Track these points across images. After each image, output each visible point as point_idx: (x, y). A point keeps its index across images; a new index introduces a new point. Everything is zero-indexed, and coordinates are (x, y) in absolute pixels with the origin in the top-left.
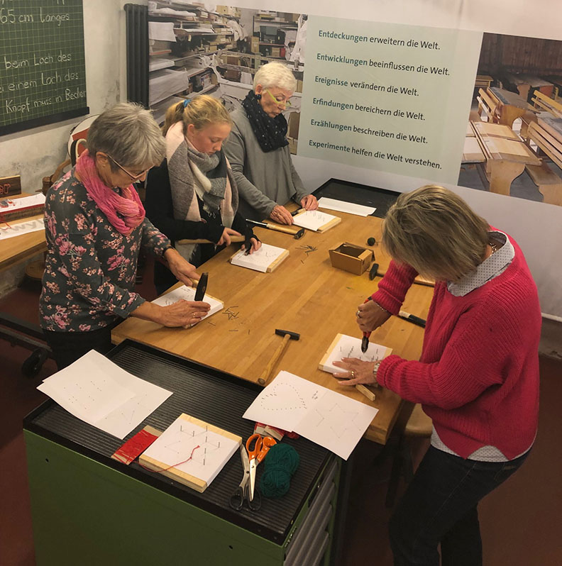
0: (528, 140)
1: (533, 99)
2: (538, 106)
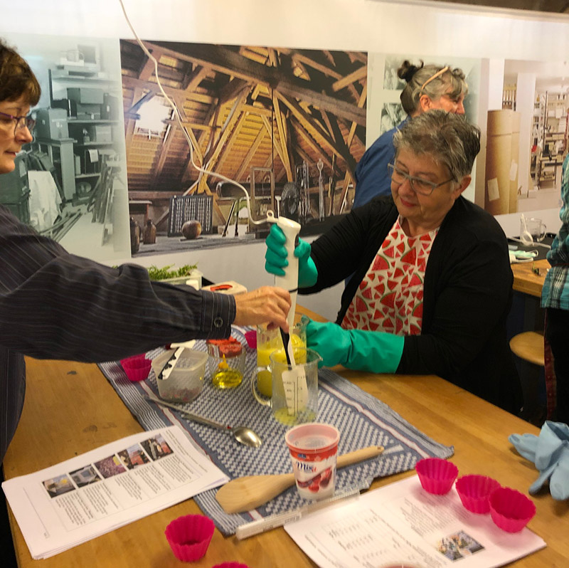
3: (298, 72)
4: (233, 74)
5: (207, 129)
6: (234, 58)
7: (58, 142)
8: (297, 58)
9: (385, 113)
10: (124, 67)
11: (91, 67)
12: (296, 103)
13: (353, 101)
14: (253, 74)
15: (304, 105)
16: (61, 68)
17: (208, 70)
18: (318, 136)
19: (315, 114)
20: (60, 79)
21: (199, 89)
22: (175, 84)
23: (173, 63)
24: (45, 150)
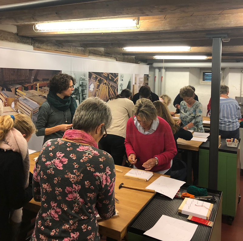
0: (17, 110)
1: (16, 93)
2: (18, 95)
3: (110, 78)
4: (102, 78)
5: (98, 90)
6: (102, 75)
7: (80, 94)
8: (110, 75)
9: (120, 86)
10: (89, 78)
11: (85, 78)
12: (109, 84)
13: (116, 83)
14: (104, 78)
15: (110, 84)
16: (81, 78)
17: (99, 77)
18: (112, 91)
19: (112, 86)
20: (81, 80)
21: (98, 82)
22: (95, 81)
23: (95, 76)
24: (78, 95)
